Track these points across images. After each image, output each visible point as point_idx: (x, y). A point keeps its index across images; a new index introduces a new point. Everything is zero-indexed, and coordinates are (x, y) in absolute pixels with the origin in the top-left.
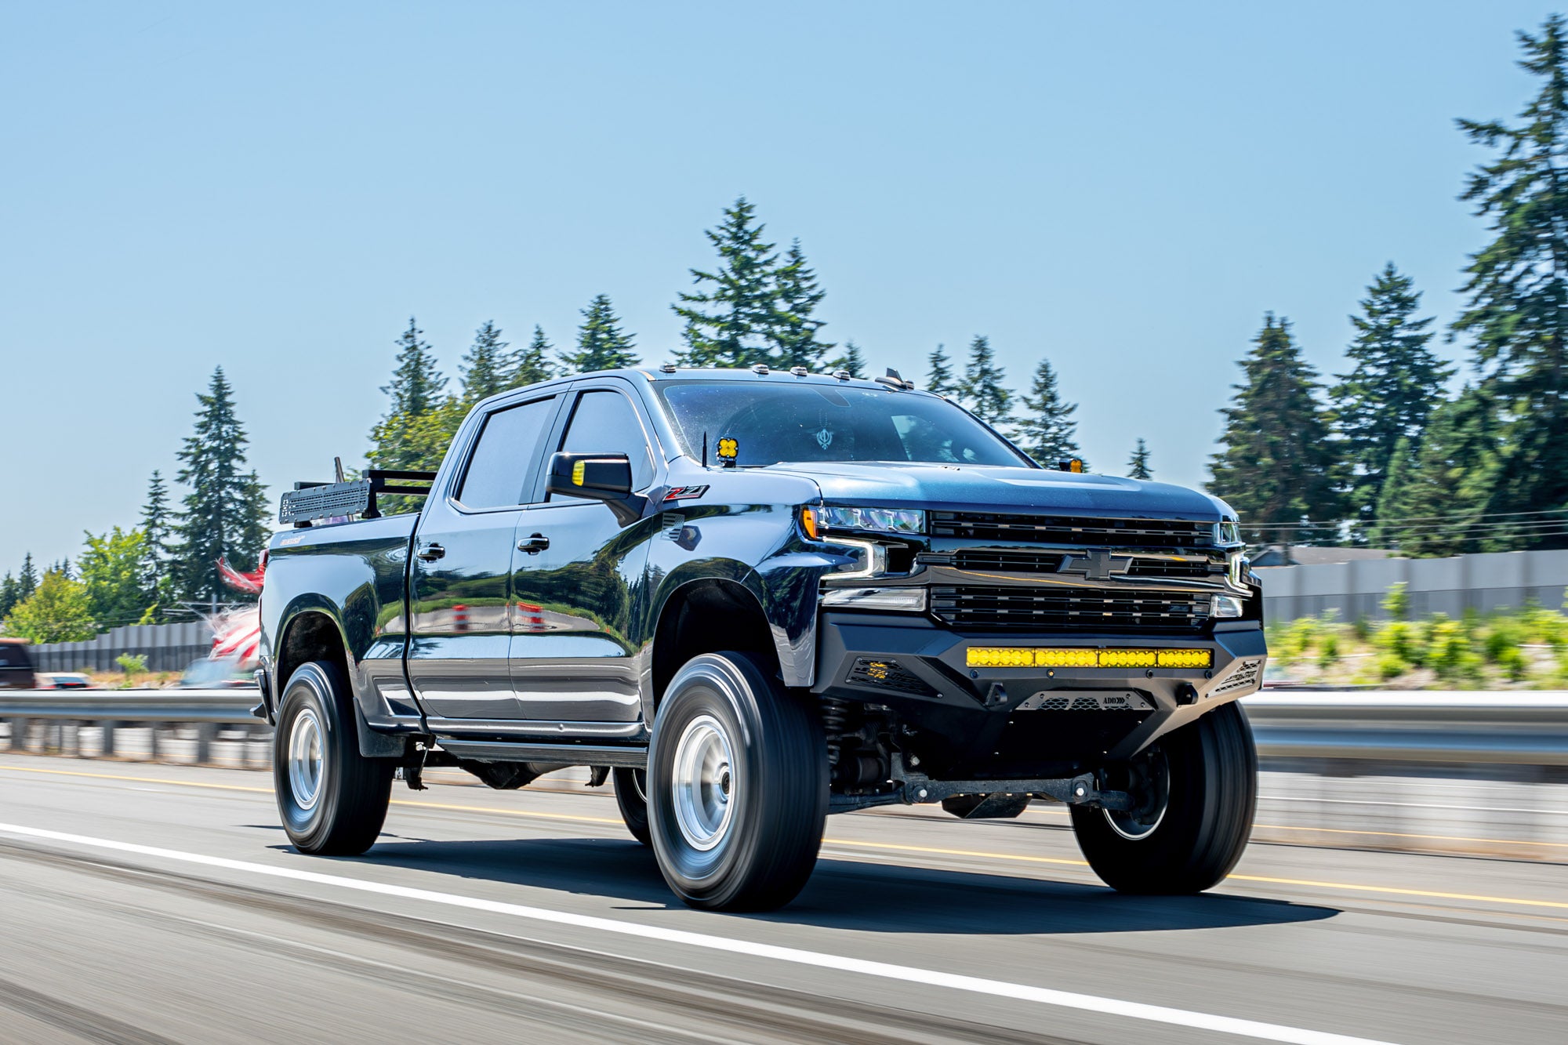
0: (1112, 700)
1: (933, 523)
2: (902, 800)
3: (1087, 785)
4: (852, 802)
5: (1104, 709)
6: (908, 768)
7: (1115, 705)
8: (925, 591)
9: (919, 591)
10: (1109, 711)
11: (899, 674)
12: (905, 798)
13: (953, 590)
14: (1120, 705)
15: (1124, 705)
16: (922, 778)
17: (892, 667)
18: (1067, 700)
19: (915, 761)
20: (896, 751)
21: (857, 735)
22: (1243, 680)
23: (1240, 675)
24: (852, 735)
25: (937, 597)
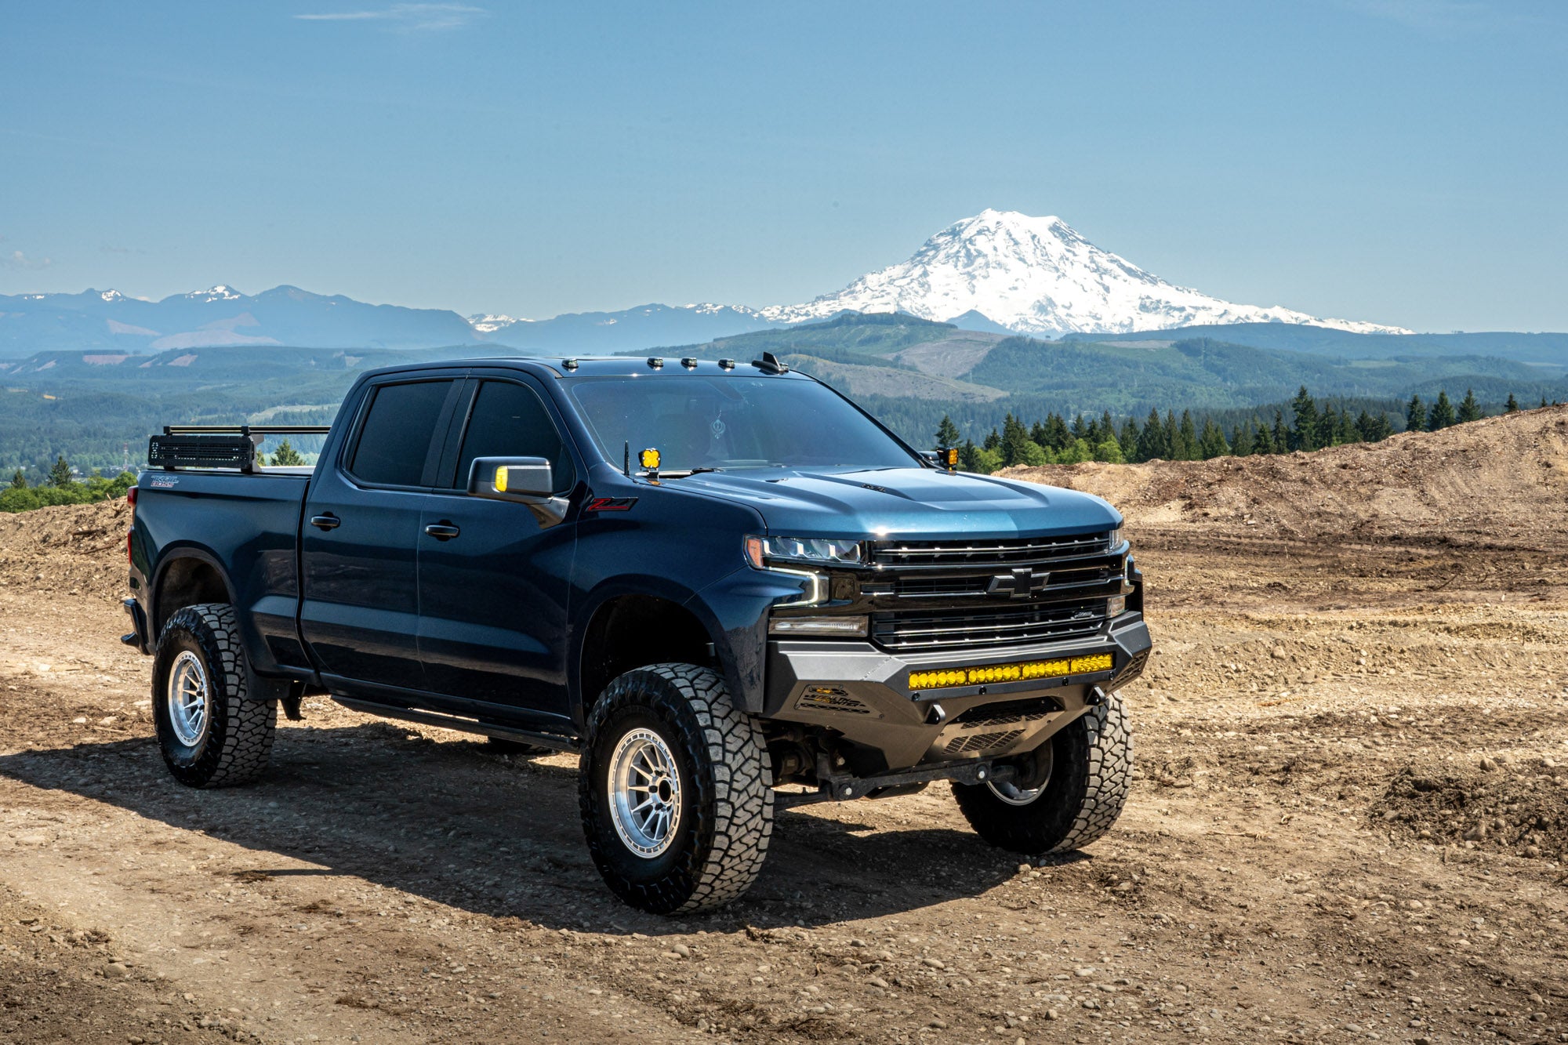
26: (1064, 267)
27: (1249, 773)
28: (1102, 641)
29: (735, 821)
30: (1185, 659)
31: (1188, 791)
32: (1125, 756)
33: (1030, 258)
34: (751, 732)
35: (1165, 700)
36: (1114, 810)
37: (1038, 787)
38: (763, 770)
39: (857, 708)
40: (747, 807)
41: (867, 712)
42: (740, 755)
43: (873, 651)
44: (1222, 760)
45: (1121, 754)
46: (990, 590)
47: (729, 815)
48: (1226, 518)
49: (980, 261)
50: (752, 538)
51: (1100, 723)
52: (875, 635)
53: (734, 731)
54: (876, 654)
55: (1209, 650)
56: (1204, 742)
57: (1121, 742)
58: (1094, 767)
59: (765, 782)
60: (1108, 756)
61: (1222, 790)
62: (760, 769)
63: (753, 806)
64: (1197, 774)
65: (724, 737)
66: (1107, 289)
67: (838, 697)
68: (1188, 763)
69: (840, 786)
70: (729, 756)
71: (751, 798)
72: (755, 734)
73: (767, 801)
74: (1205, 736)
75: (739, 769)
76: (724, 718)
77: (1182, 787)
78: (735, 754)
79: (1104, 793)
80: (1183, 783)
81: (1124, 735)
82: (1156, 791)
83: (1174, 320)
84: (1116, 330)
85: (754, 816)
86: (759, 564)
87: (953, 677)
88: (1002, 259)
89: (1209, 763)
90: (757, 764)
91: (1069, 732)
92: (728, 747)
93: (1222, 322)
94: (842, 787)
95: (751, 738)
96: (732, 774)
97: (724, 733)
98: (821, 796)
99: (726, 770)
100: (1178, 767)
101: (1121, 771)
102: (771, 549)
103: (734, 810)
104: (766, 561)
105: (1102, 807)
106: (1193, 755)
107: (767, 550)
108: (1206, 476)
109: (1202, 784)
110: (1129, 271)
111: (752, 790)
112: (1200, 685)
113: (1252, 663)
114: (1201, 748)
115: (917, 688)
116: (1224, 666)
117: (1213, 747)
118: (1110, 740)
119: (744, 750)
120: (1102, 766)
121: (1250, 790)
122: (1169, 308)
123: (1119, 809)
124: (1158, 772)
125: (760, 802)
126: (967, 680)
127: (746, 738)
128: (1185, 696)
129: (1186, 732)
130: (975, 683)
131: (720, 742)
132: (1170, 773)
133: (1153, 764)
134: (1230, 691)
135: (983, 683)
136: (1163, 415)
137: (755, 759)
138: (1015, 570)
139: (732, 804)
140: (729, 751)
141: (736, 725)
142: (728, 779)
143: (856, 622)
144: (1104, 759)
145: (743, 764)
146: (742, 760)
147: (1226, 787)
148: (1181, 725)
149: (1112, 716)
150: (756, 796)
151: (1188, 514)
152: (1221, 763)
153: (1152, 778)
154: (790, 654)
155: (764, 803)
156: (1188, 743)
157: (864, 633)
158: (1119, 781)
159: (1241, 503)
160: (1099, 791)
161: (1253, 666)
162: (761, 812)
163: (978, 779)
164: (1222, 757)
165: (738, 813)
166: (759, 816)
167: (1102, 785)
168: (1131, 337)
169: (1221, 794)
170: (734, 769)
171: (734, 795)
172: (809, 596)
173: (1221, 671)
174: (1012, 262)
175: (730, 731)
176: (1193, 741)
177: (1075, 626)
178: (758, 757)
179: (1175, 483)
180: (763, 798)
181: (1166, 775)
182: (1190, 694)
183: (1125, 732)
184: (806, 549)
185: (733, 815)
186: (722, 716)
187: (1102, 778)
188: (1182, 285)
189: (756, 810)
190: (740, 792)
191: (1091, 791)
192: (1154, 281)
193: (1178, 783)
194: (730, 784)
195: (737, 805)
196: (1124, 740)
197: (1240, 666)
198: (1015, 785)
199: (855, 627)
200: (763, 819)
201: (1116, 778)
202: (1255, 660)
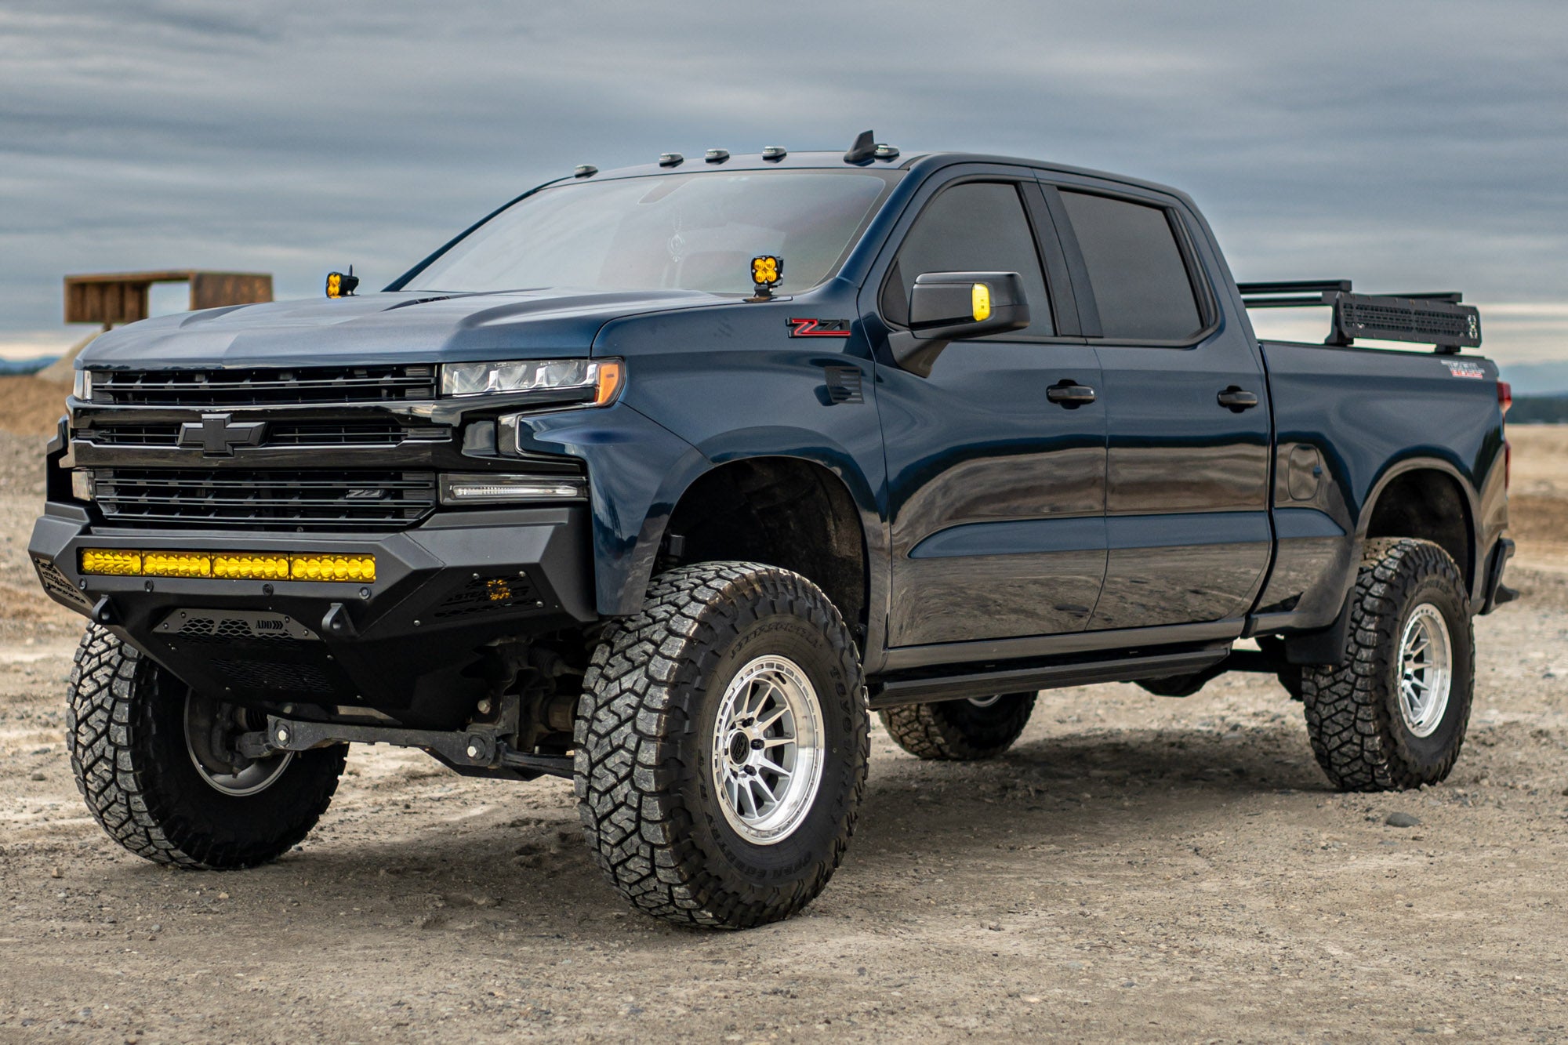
0: (267, 625)
5: (257, 635)
7: (271, 631)
10: (262, 640)
14: (277, 632)
15: (281, 631)
18: (211, 622)
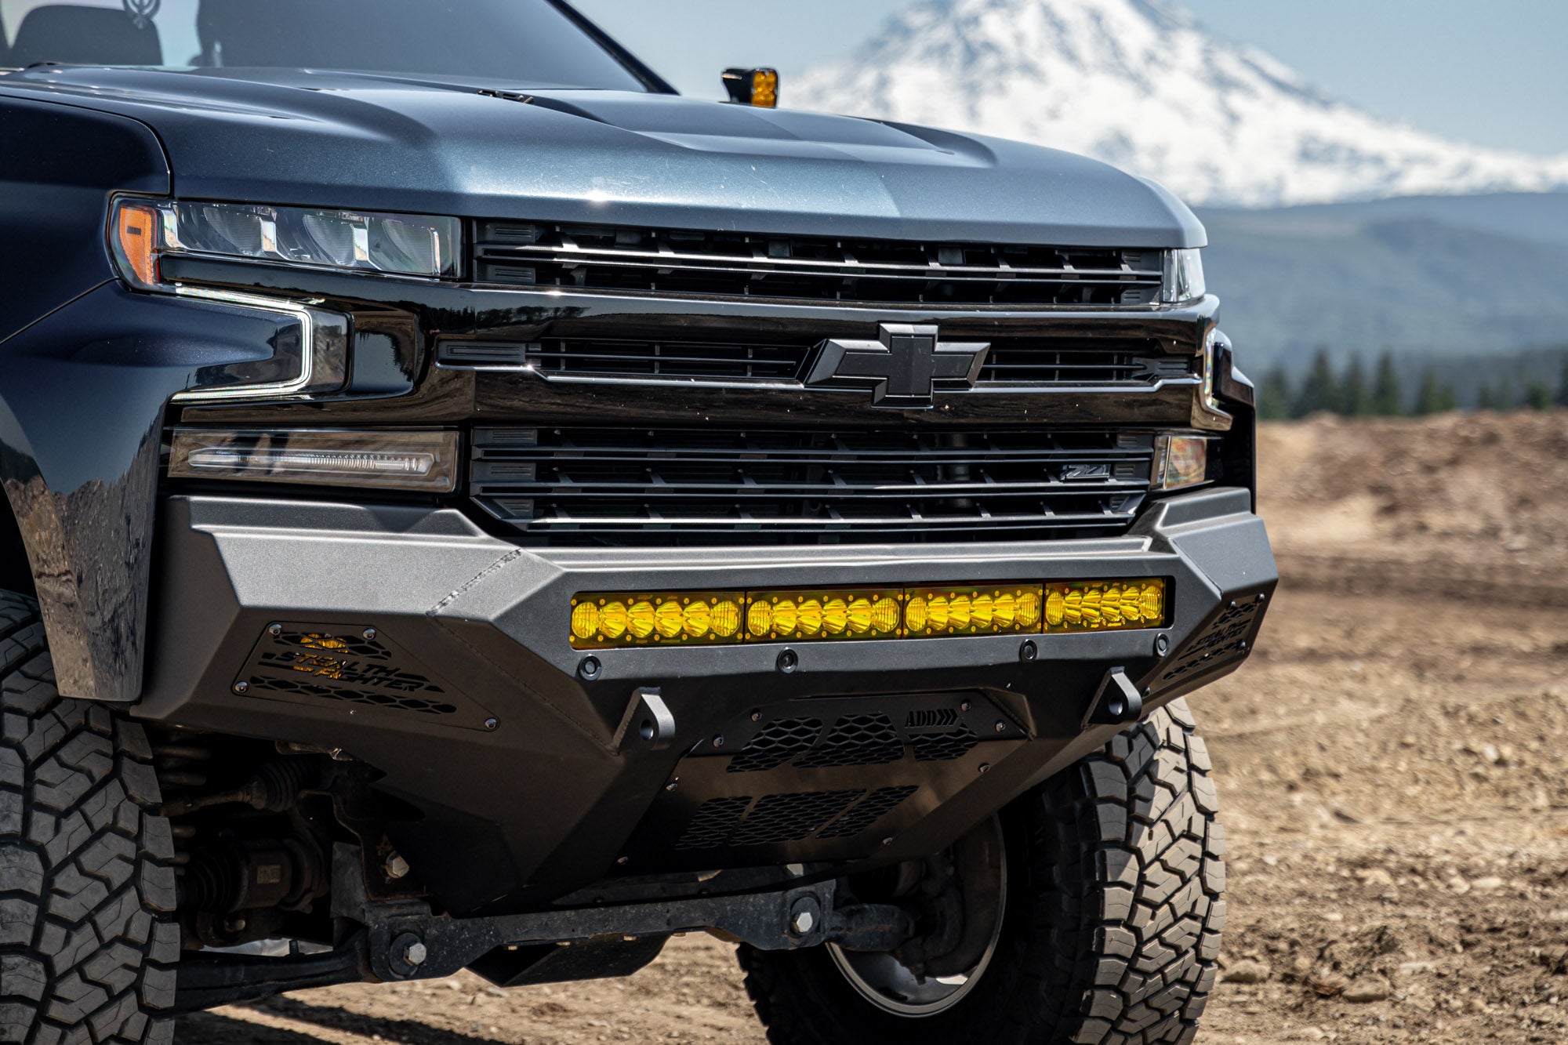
1: (479, 251)
2: (361, 969)
3: (819, 903)
4: (227, 982)
6: (380, 887)
8: (455, 436)
9: (438, 437)
11: (382, 669)
12: (369, 967)
13: (531, 436)
16: (415, 913)
17: (364, 650)
19: (398, 868)
20: (350, 839)
21: (240, 797)
22: (1221, 645)
23: (1219, 633)
24: (230, 799)
25: (486, 453)
26: (1155, 76)
27: (1538, 971)
28: (1137, 549)
29: (56, 1010)
30: (1378, 732)
31: (1380, 1010)
32: (1200, 873)
33: (1086, 53)
34: (117, 757)
35: (1326, 817)
36: (1174, 1026)
37: (966, 971)
38: (148, 867)
39: (420, 694)
40: (93, 971)
41: (449, 709)
42: (76, 819)
43: (468, 532)
44: (1470, 938)
45: (1191, 868)
46: (816, 376)
47: (36, 994)
48: (1463, 534)
49: (989, 61)
50: (128, 203)
51: (1132, 782)
52: (476, 489)
53: (63, 753)
54: (481, 541)
55: (1433, 713)
56: (1421, 898)
57: (1189, 835)
58: (1116, 901)
59: (153, 900)
60: (1154, 872)
61: (1469, 1009)
62: (137, 863)
63: (113, 967)
64: (1406, 969)
65: (30, 769)
66: (1234, 118)
67: (363, 661)
68: (1383, 942)
69: (393, 938)
70: (42, 824)
71: (106, 946)
72: (127, 765)
73: (156, 954)
74: (1423, 886)
75: (74, 858)
76: (39, 715)
77: (1366, 999)
78: (61, 815)
79: (1146, 974)
80: (1369, 989)
81: (1199, 820)
82: (1297, 1008)
83: (1363, 181)
84: (1251, 199)
85: (114, 998)
86: (149, 280)
87: (700, 618)
88: (1031, 55)
89: (1434, 944)
90: (129, 849)
91: (1047, 801)
92: (41, 794)
93: (1460, 185)
94: (398, 939)
95: (115, 773)
96: (50, 872)
97: (32, 756)
98: (338, 964)
99: (33, 861)
100: (1356, 952)
101: (1191, 915)
102: (183, 233)
103: (53, 979)
104: (167, 263)
105: (1142, 1016)
106: (1395, 923)
107: (172, 240)
108: (1422, 449)
109: (1418, 994)
110: (1281, 86)
111: (111, 922)
112: (1412, 791)
113: (1534, 745)
114: (1412, 912)
115: (592, 641)
116: (1468, 751)
117: (1444, 910)
118: (1161, 828)
119: (90, 807)
120: (1138, 900)
121: (1542, 1011)
122: (1355, 158)
123: (1189, 1023)
124: (1303, 962)
125: (135, 958)
126: (744, 626)
127: (99, 773)
128: (1375, 810)
129: (1376, 876)
130: (765, 639)
131: (19, 780)
132: (1336, 966)
133: (1293, 943)
134: (1486, 805)
135: (790, 638)
136: (1339, 364)
137: (125, 834)
138: (890, 328)
139: (48, 962)
140: (44, 808)
141: (70, 736)
142: (35, 886)
143: (424, 447)
144: (1142, 880)
145: (85, 846)
146: (85, 833)
147: (1479, 1002)
148: (1364, 863)
149: (1167, 764)
150: (124, 940)
151: (1387, 525)
152: (1466, 945)
153: (1288, 979)
154: (224, 534)
155: (147, 962)
156: (1381, 900)
157: (448, 484)
158: (1187, 943)
159: (1495, 503)
160: (1132, 968)
161: (1536, 753)
162: (136, 988)
163: (794, 932)
164: (1469, 930)
165: (62, 990)
166: (131, 1000)
167: (1138, 953)
168: (1281, 211)
169: (1467, 1021)
170: (55, 859)
171: (53, 934)
172: (287, 369)
173: (1460, 761)
174: (1054, 65)
175: (52, 752)
176: (1395, 895)
177: (1061, 503)
178: (133, 828)
179: (1359, 463)
180: (145, 948)
181: (1325, 971)
182: (1387, 806)
183: (1200, 809)
184: (283, 233)
185: (50, 994)
186: (32, 709)
187: (1137, 931)
188: (1384, 116)
189: (120, 981)
190: (71, 927)
191: (1108, 969)
192: (1326, 104)
193: (1354, 991)
194: (42, 902)
195: (61, 965)
196: (1198, 829)
197: (1507, 751)
198: (904, 963)
199: (423, 466)
200: (142, 1007)
201: (1181, 933)
202: (1541, 739)
